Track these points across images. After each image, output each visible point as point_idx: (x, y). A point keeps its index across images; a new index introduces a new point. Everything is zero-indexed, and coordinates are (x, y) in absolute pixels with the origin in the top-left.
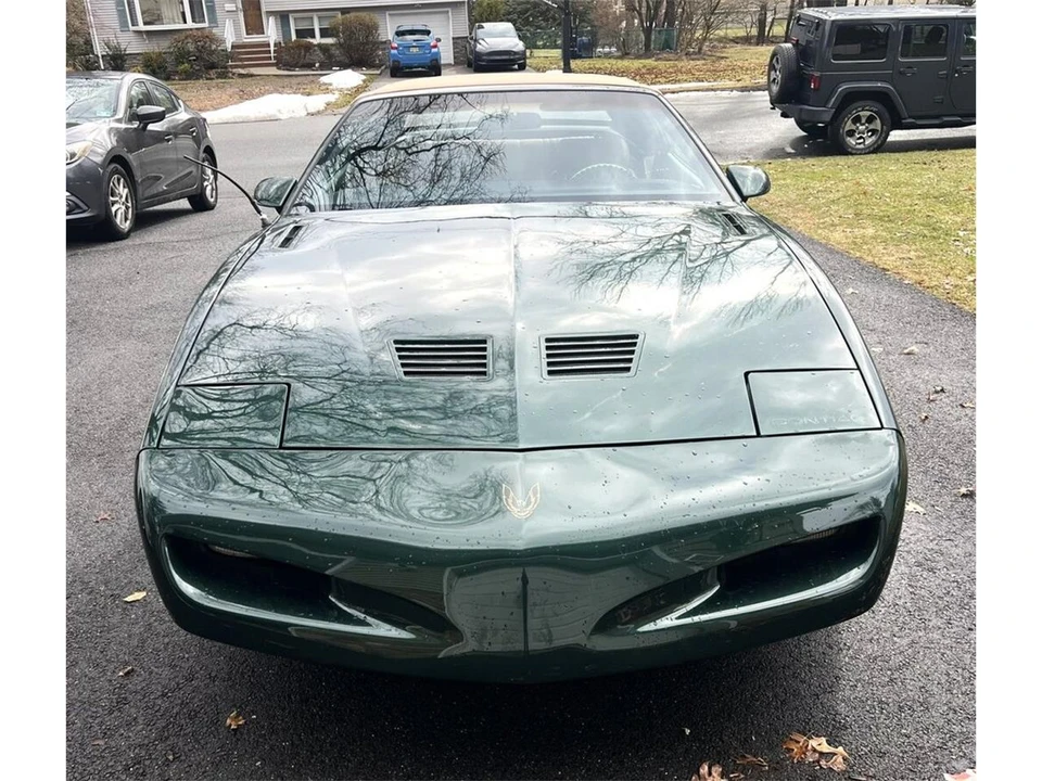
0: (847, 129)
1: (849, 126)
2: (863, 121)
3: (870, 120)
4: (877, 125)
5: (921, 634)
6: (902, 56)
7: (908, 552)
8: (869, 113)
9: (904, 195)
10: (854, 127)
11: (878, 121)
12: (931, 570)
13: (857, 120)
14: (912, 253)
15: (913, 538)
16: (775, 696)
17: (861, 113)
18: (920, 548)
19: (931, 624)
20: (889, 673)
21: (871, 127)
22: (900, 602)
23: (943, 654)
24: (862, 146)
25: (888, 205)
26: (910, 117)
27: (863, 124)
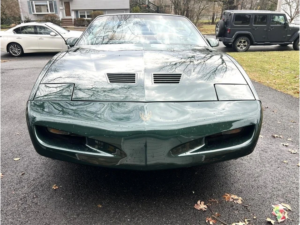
0: (237, 45)
1: (238, 44)
2: (242, 42)
3: (244, 42)
4: (246, 44)
5: (263, 168)
6: (254, 24)
7: (259, 147)
8: (244, 40)
9: (254, 61)
10: (240, 44)
11: (247, 42)
12: (266, 152)
13: (241, 42)
14: (257, 75)
15: (260, 144)
16: (220, 184)
17: (242, 40)
18: (263, 147)
19: (266, 166)
20: (254, 178)
21: (245, 44)
22: (257, 160)
23: (270, 174)
24: (242, 50)
25: (250, 63)
26: (256, 42)
27: (242, 44)
